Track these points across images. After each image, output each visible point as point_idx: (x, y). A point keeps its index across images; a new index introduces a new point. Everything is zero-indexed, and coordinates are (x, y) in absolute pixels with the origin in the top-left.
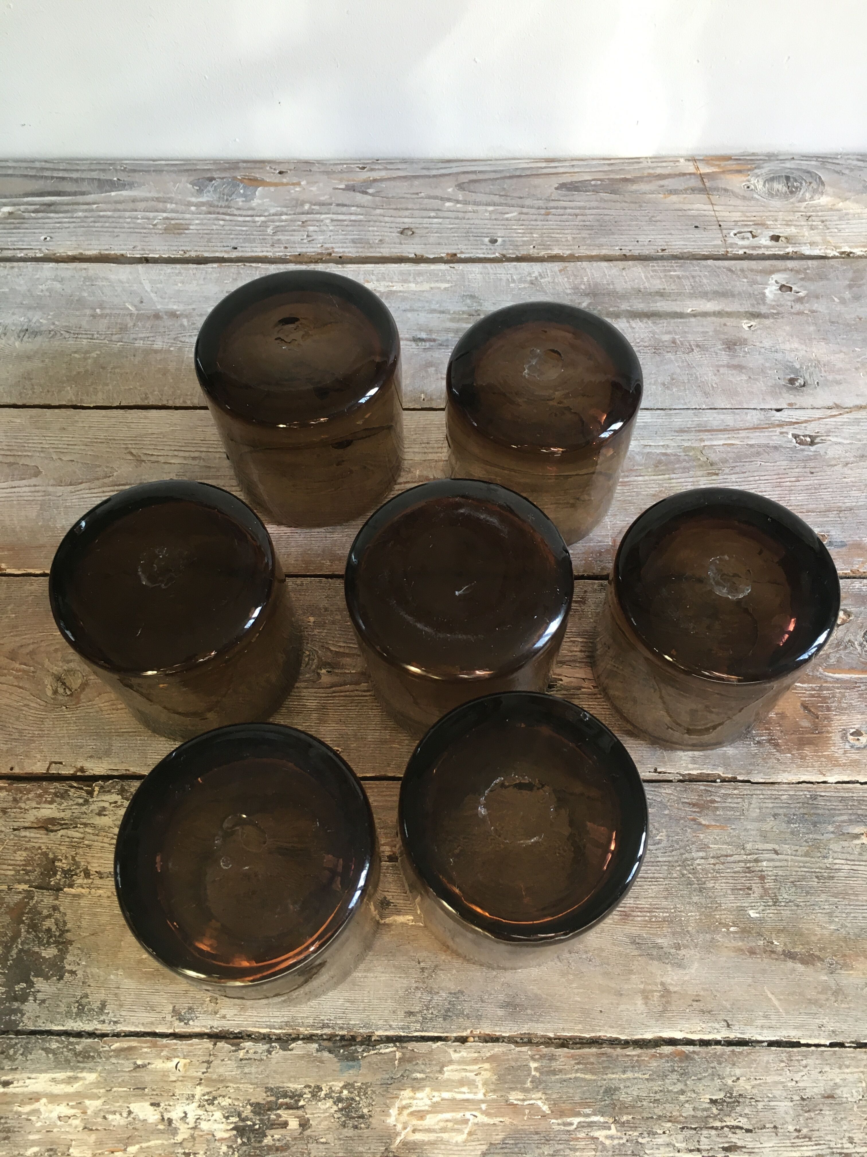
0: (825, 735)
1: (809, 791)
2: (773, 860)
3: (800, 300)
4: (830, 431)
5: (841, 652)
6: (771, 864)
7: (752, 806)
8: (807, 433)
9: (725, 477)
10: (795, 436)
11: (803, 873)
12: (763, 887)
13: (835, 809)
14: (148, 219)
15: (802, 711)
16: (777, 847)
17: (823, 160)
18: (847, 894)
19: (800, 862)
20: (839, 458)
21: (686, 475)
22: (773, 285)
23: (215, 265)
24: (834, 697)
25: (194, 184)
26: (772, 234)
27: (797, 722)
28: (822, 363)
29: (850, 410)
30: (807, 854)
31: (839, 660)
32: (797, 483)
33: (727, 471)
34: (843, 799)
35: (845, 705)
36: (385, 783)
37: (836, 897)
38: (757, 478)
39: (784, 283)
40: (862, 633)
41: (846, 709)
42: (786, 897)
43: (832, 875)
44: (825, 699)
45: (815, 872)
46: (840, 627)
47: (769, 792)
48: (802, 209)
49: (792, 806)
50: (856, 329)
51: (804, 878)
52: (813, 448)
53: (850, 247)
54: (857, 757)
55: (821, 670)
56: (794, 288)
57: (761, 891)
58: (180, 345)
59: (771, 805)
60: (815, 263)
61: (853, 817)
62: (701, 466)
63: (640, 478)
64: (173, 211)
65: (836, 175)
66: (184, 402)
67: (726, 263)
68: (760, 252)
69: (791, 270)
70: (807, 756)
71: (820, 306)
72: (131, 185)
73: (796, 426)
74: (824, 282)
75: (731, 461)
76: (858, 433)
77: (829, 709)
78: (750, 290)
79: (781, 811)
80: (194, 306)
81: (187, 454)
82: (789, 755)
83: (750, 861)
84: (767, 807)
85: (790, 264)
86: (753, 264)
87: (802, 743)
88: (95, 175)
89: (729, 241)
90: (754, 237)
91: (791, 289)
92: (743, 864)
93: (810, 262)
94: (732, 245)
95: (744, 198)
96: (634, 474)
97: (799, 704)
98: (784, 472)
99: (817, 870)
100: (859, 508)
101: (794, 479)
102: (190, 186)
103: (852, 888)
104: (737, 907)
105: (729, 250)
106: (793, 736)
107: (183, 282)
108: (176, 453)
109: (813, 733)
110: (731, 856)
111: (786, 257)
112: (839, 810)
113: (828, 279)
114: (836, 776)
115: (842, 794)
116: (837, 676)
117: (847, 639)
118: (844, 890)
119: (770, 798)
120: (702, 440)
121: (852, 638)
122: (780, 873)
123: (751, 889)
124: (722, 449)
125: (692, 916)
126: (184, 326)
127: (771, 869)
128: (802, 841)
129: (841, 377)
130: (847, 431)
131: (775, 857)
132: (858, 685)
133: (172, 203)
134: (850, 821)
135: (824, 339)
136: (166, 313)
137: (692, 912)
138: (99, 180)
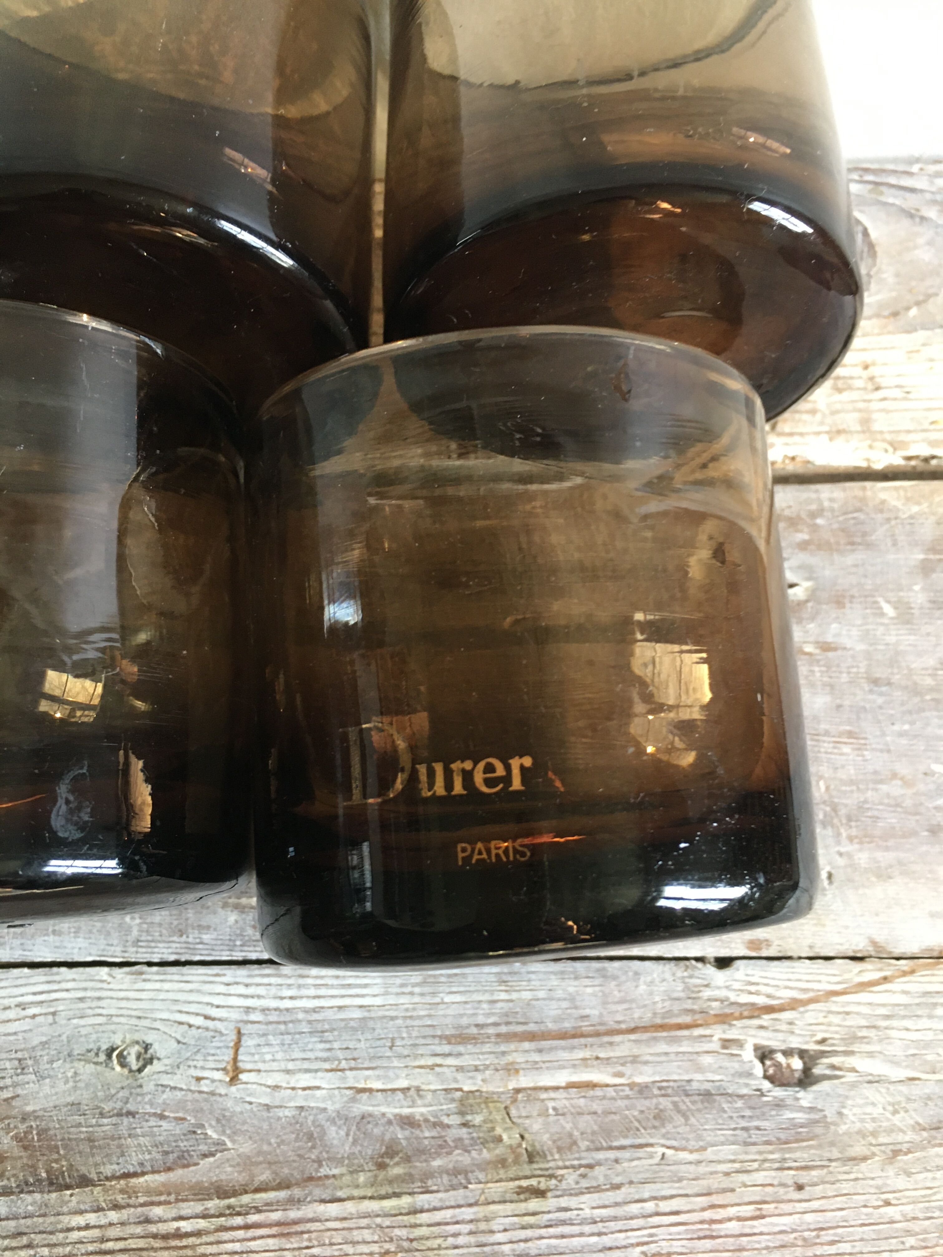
4: (854, 1038)
8: (795, 1043)
9: (564, 1202)
10: (764, 1055)
20: (874, 1134)
21: (459, 1195)
28: (843, 811)
29: (912, 964)
32: (758, 1226)
33: (571, 1179)
38: (650, 1206)
52: (806, 1097)
62: (502, 1162)
63: (333, 1209)
65: (906, 222)
73: (766, 1019)
74: (859, 556)
75: (584, 1144)
76: (928, 1045)
96: (318, 1192)
98: (726, 1183)
101: (748, 1211)
113: (869, 546)
120: (512, 1070)
124: (561, 1100)
130: (900, 1035)
135: (850, 734)
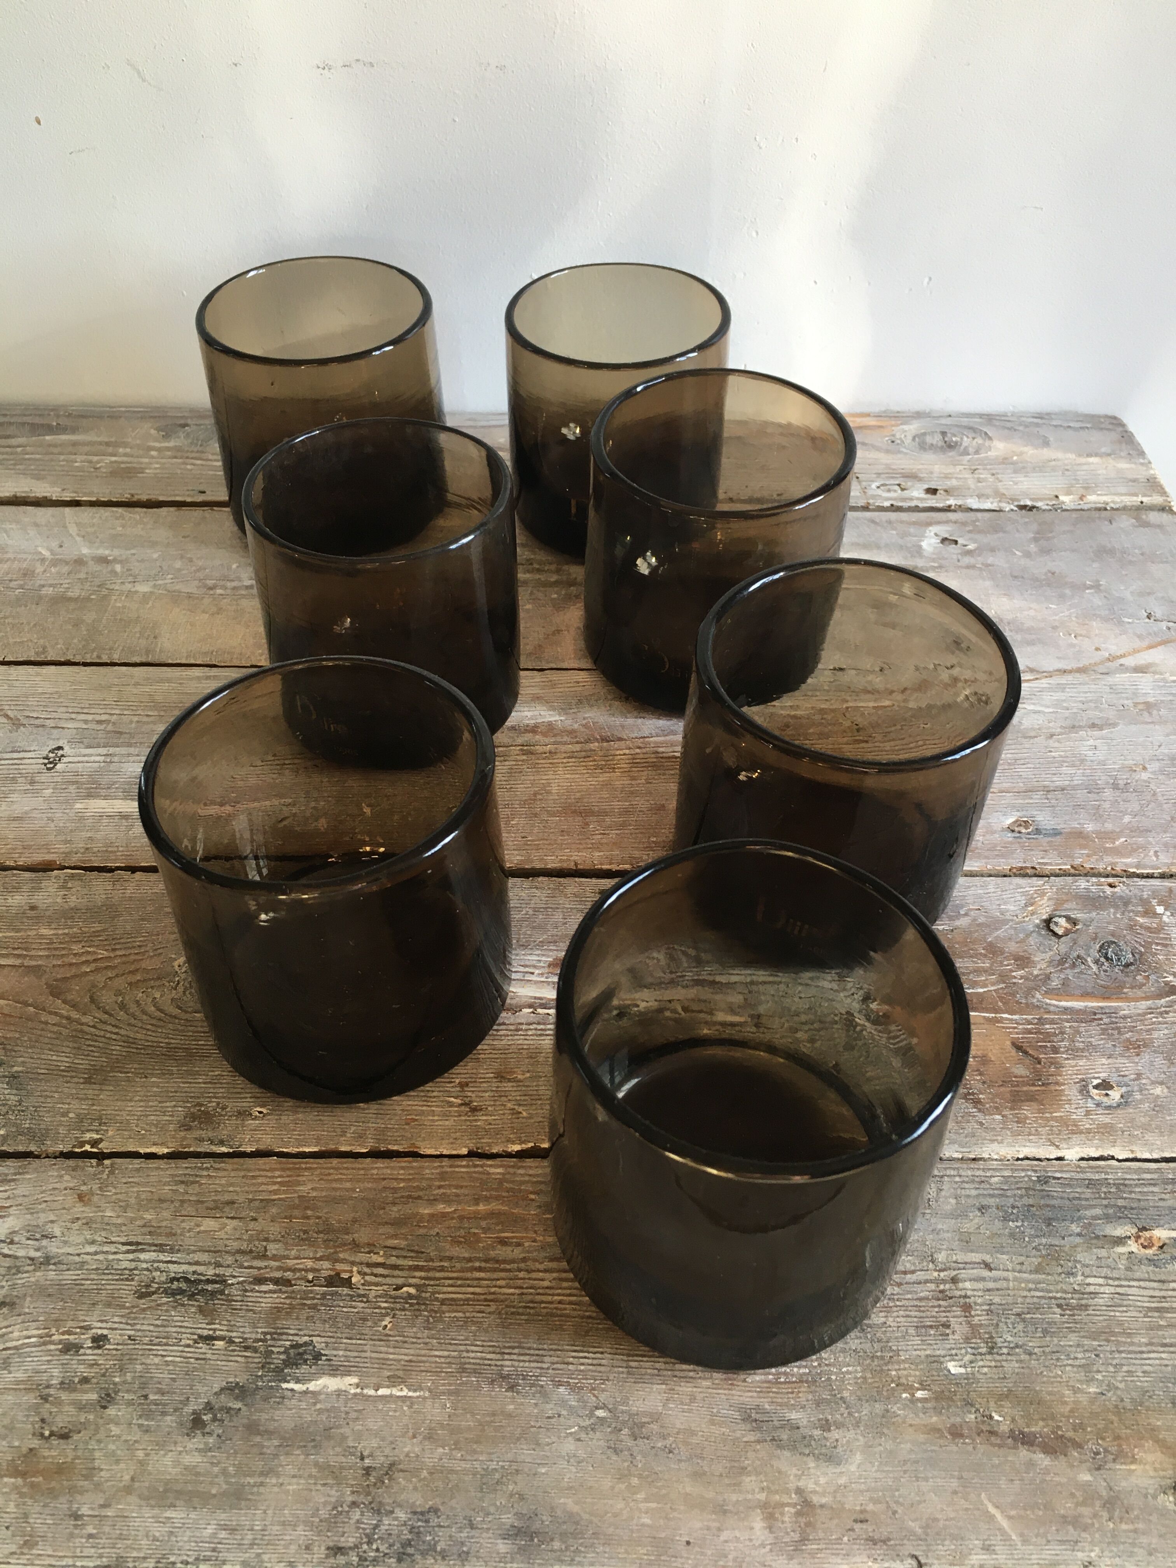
0: (1052, 1087)
1: (1036, 1171)
2: (983, 1279)
3: (969, 553)
5: (1068, 971)
6: (980, 1285)
7: (943, 1193)
11: (1035, 1300)
12: (969, 1323)
13: (1079, 1199)
14: (90, 462)
15: (1013, 1052)
16: (988, 1258)
17: (989, 418)
18: (1113, 1334)
19: (1028, 1281)
20: (1040, 729)
22: (931, 537)
23: (172, 509)
24: (1062, 1033)
25: (158, 430)
26: (926, 486)
27: (1007, 1069)
29: (1050, 675)
30: (1038, 1270)
31: (1065, 983)
34: (1091, 1184)
35: (1081, 1045)
36: (335, 1162)
37: (1094, 1339)
39: (947, 536)
40: (1098, 947)
41: (1083, 1050)
42: (1010, 1339)
43: (1083, 1302)
44: (1048, 1037)
45: (1055, 1298)
46: (1063, 939)
47: (970, 1173)
48: (965, 462)
49: (1009, 1193)
50: (1049, 585)
51: (1038, 1308)
53: (1031, 500)
54: (1108, 1120)
55: (1038, 995)
56: (960, 541)
57: (965, 1329)
58: (105, 592)
59: (974, 1192)
60: (987, 515)
61: (1111, 1211)
64: (125, 455)
65: (1006, 431)
66: (99, 657)
67: (868, 514)
68: (913, 504)
69: (955, 522)
70: (1027, 1118)
71: (999, 560)
72: (74, 430)
74: (1001, 535)
76: (1063, 701)
77: (1055, 1050)
78: (900, 541)
79: (992, 1201)
80: (133, 551)
81: (90, 717)
82: (998, 1117)
83: (944, 1281)
84: (968, 1196)
85: (951, 516)
86: (904, 516)
87: (1017, 1099)
88: (28, 419)
89: (870, 492)
90: (903, 490)
91: (956, 542)
92: (932, 1286)
93: (979, 515)
94: (874, 497)
95: (888, 451)
97: (1008, 1043)
99: (1059, 1295)
100: (1074, 788)
102: (153, 432)
103: (1120, 1324)
104: (927, 1356)
105: (871, 501)
106: (1002, 1089)
107: (123, 526)
108: (73, 716)
109: (1033, 1085)
110: (913, 1272)
111: (948, 509)
112: (1086, 1200)
113: (1005, 532)
114: (1077, 1149)
115: (1089, 1176)
116: (1064, 1004)
117: (1075, 954)
118: (1108, 1326)
119: (973, 1181)
121: (1082, 953)
122: (997, 1300)
123: (948, 1327)
124: (871, 711)
125: (848, 1372)
126: (116, 572)
127: (980, 1293)
128: (1030, 1248)
129: (1034, 637)
130: (1047, 698)
131: (986, 1273)
132: (1097, 1016)
133: (125, 447)
134: (1107, 1218)
136: (93, 558)
137: (849, 1365)
138: (32, 424)
